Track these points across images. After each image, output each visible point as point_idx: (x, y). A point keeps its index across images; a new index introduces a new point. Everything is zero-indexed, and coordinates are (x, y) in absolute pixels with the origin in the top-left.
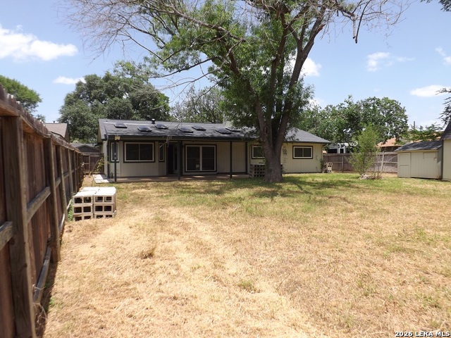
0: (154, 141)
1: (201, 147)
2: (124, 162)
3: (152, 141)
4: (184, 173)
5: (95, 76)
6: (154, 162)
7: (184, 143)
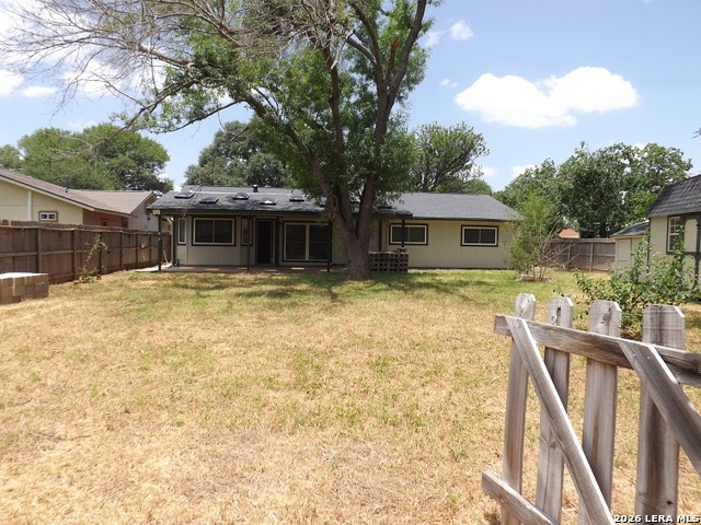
0: (235, 217)
1: (308, 225)
2: (193, 245)
3: (231, 217)
4: (281, 263)
5: (237, 122)
6: (234, 245)
7: (281, 220)
